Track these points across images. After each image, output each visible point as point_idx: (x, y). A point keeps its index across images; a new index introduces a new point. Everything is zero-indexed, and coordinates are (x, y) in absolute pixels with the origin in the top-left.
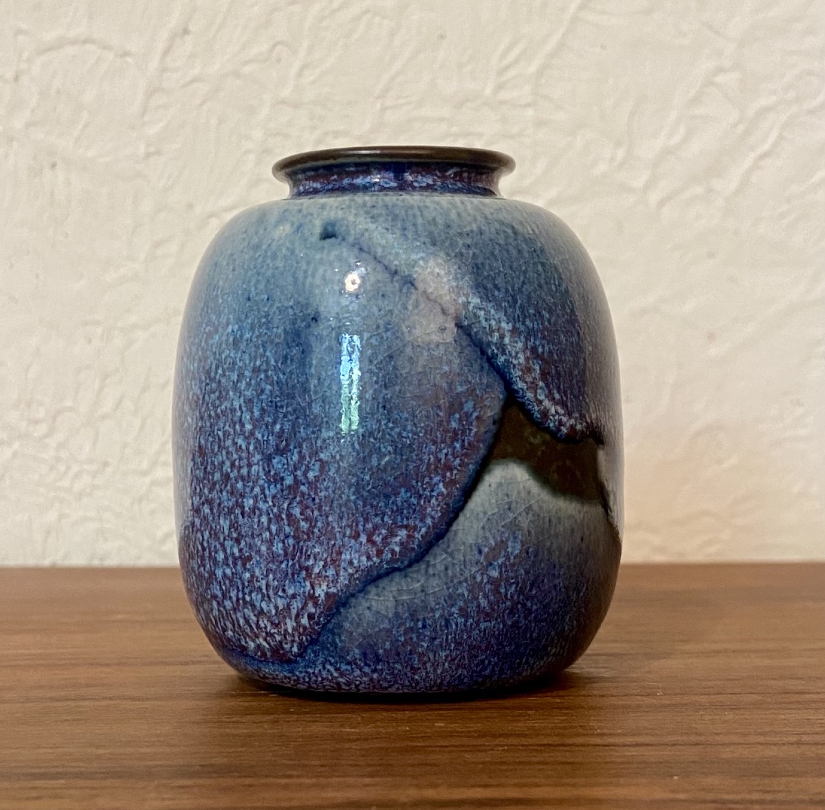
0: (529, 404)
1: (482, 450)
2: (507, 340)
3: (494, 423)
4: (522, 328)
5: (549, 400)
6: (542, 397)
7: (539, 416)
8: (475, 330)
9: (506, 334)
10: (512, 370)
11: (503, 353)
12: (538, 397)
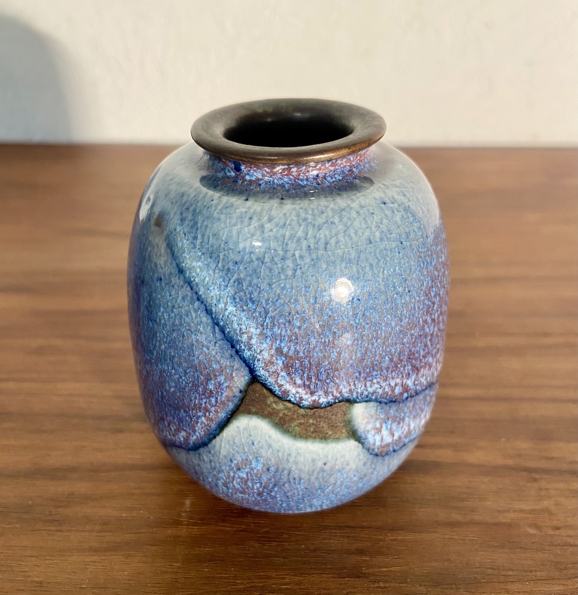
0: (270, 386)
1: (231, 406)
2: (253, 341)
3: (241, 392)
4: (269, 334)
5: (290, 384)
6: (283, 382)
7: (280, 393)
8: (228, 330)
9: (254, 336)
10: (256, 362)
11: (250, 349)
12: (279, 382)
